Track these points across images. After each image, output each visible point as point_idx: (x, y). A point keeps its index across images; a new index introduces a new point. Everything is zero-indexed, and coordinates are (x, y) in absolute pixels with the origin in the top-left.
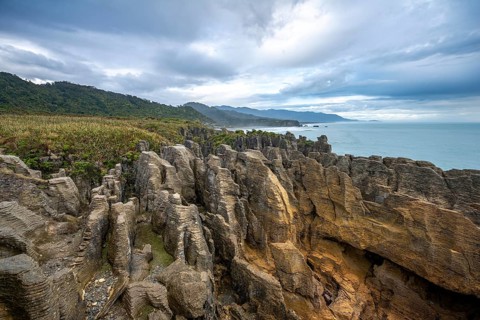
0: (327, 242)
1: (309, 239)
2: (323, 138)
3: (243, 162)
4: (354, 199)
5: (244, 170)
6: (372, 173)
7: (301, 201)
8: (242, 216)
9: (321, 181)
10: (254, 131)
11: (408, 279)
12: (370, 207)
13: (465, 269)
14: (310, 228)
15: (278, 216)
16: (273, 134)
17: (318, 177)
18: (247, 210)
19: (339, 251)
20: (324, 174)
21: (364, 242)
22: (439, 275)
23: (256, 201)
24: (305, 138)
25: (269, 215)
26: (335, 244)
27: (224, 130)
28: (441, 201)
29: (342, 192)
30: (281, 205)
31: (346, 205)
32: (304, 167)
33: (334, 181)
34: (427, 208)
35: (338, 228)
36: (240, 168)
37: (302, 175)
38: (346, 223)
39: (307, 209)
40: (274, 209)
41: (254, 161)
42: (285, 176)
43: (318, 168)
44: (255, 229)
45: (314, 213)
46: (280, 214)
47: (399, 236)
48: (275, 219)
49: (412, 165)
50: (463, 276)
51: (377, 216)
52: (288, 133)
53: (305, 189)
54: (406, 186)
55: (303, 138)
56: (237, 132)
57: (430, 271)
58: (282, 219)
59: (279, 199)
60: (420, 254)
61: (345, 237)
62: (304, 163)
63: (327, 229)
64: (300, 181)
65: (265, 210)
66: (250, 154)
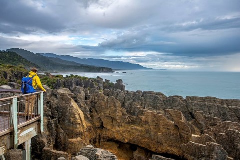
0: (109, 143)
1: (100, 143)
2: (120, 81)
3: (56, 96)
4: (122, 114)
5: (56, 101)
6: (134, 100)
7: (95, 120)
8: (52, 129)
9: (105, 106)
10: (72, 76)
11: (148, 155)
12: (132, 119)
13: (163, 141)
14: (100, 136)
15: (77, 128)
16: (85, 78)
17: (104, 104)
18: (57, 126)
19: (116, 147)
20: (107, 101)
21: (127, 139)
22: (155, 147)
23: (64, 121)
24: (109, 81)
25: (71, 128)
26: (114, 143)
27: (48, 75)
28: (162, 112)
29: (115, 111)
30: (79, 121)
31: (118, 118)
32: (96, 98)
33: (112, 106)
34: (150, 114)
35: (114, 132)
36: (54, 101)
37: (95, 103)
38: (118, 129)
39: (98, 124)
40: (74, 124)
41: (63, 95)
42: (84, 104)
43: (104, 98)
44: (62, 138)
45: (102, 127)
46: (78, 126)
47: (141, 131)
48: (75, 130)
49: (154, 95)
50: (162, 144)
51: (135, 124)
52: (98, 78)
53: (97, 112)
54: (149, 106)
55: (107, 81)
56: (58, 76)
57: (152, 146)
58: (79, 129)
59: (78, 117)
60: (149, 138)
61: (118, 137)
62: (97, 96)
63: (108, 134)
64: (94, 107)
65: (69, 125)
66: (61, 91)
